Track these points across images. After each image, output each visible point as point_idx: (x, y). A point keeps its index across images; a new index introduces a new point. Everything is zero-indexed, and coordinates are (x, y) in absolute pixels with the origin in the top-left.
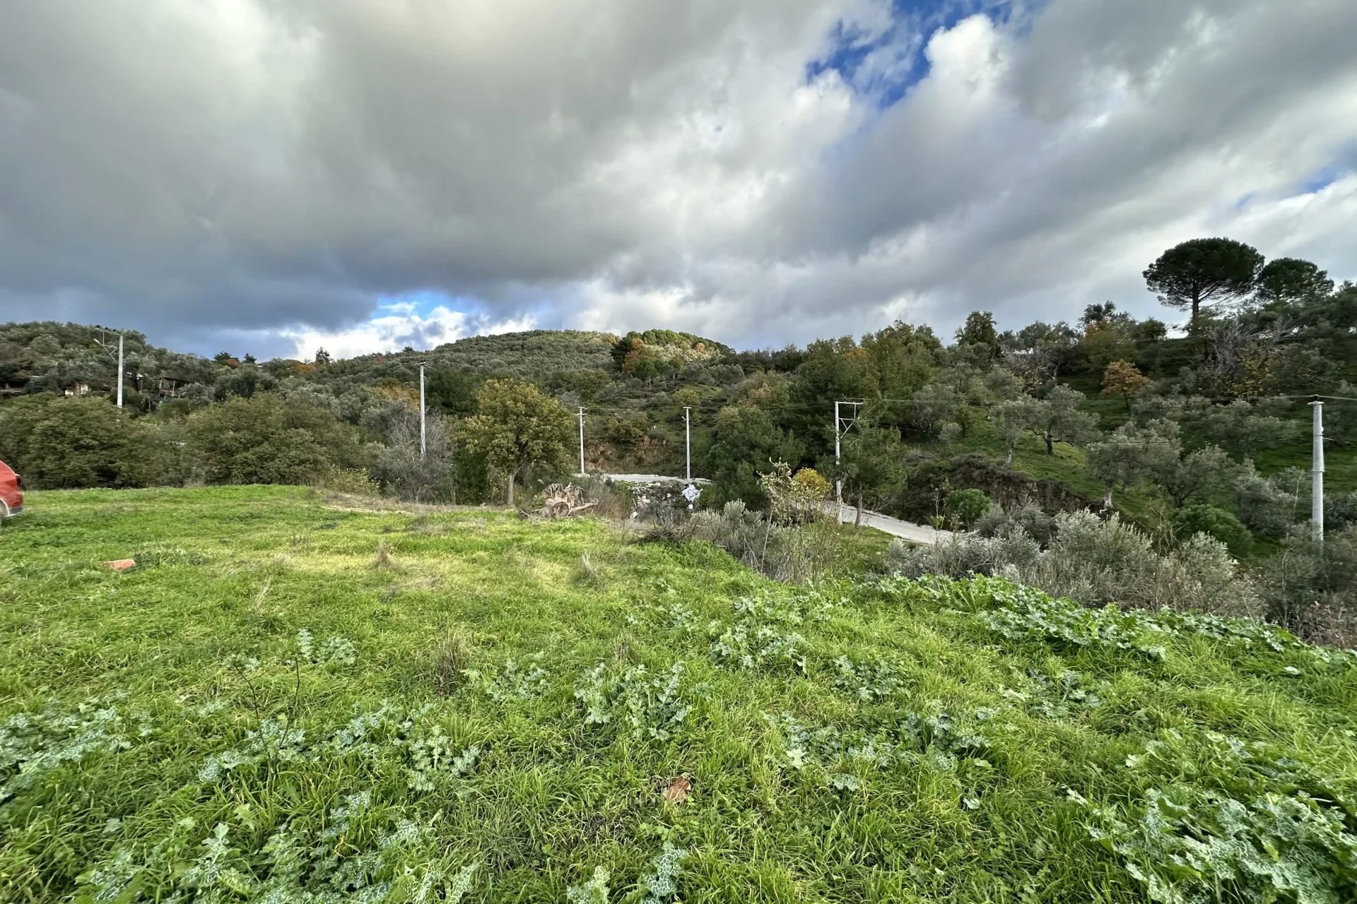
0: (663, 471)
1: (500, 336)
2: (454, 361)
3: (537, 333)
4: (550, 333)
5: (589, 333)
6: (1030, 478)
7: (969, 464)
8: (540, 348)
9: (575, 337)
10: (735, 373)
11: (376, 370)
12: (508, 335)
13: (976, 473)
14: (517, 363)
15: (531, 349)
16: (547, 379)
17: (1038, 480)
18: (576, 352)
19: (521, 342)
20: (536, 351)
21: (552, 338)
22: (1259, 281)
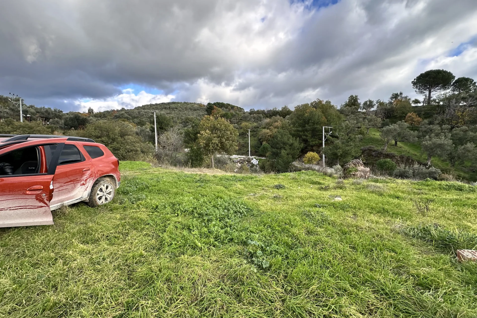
0: (239, 153)
1: (159, 104)
2: (146, 112)
3: (173, 103)
4: (178, 103)
5: (193, 103)
6: (396, 155)
7: (370, 150)
8: (176, 108)
9: (188, 105)
10: (260, 117)
11: (116, 116)
12: (162, 103)
13: (373, 153)
14: (170, 113)
15: (173, 109)
16: (182, 120)
17: (399, 155)
18: (190, 110)
19: (169, 106)
20: (175, 109)
21: (179, 105)
22: (452, 85)
